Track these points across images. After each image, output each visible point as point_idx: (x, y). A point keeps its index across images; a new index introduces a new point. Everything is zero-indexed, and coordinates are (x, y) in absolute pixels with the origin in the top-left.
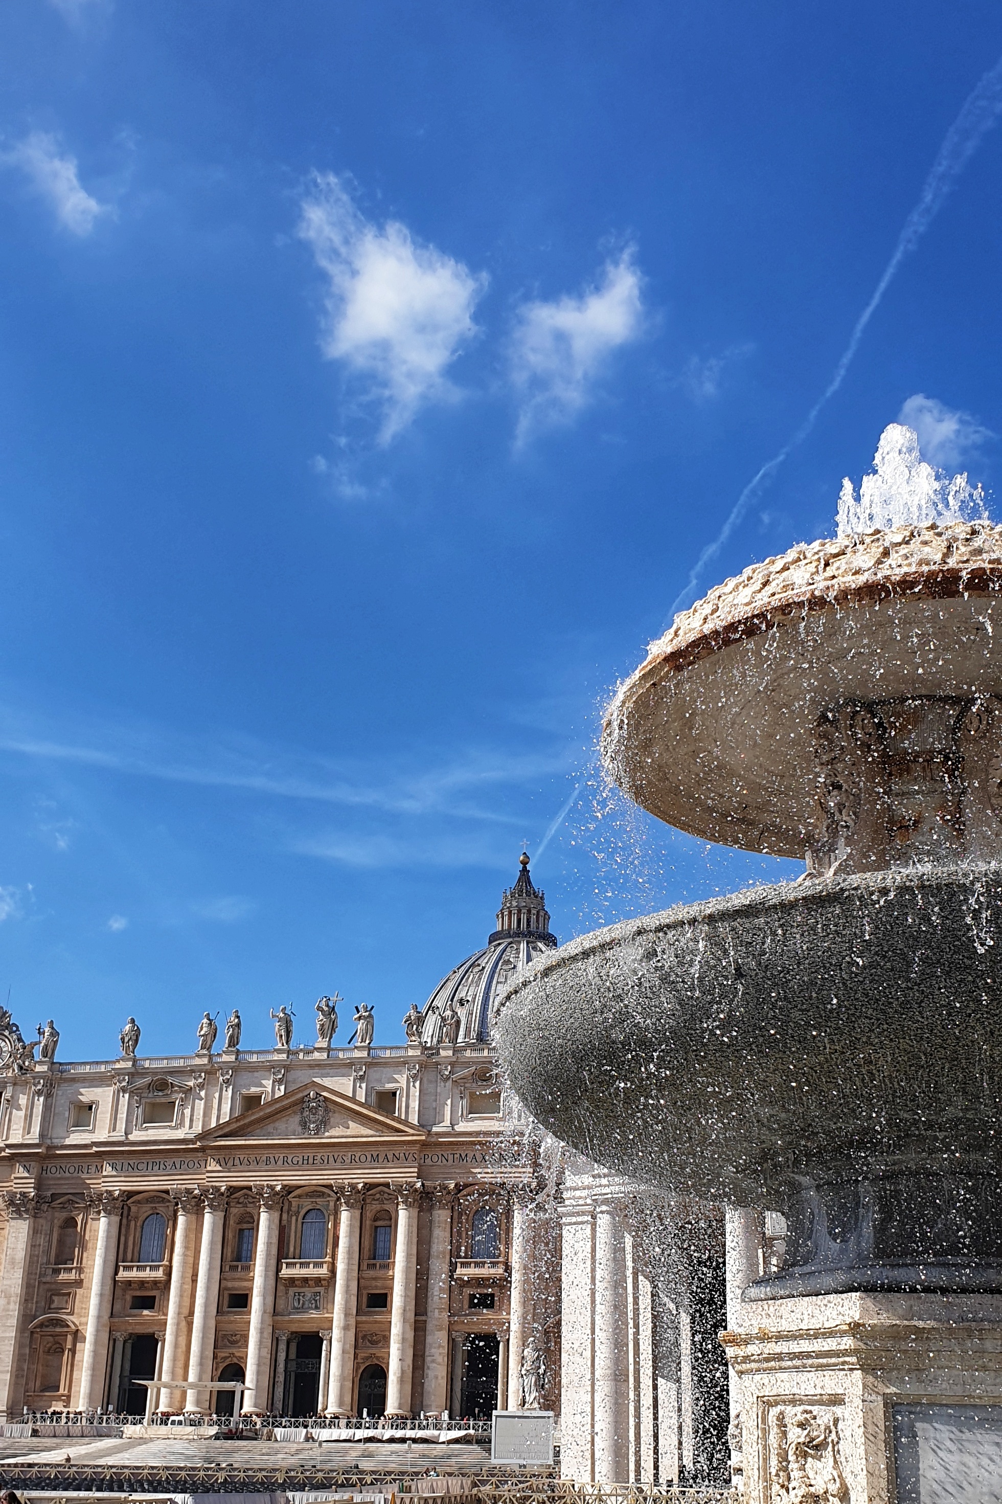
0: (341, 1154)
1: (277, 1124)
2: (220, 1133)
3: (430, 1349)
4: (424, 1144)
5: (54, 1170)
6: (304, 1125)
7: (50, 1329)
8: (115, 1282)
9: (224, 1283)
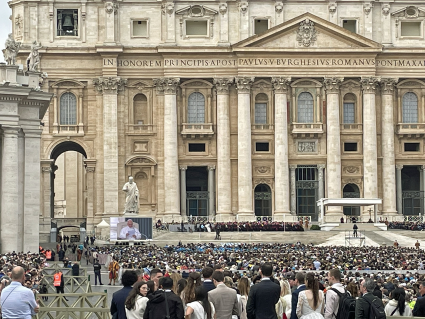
0: (326, 59)
1: (282, 39)
2: (248, 43)
3: (387, 175)
4: (379, 54)
5: (126, 63)
6: (300, 40)
7: (138, 164)
8: (179, 135)
9: (254, 136)
